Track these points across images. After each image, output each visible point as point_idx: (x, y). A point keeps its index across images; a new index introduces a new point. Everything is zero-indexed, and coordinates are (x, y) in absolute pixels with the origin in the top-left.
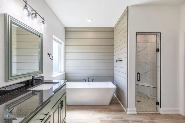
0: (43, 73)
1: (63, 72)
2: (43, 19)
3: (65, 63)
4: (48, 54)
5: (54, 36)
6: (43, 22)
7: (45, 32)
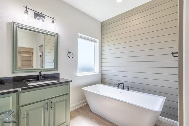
0: (58, 70)
2: (53, 18)
3: (101, 63)
6: (53, 21)
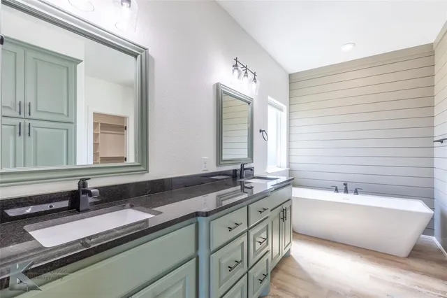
0: (253, 162)
1: (286, 166)
2: (255, 74)
3: (289, 149)
4: (261, 131)
5: (269, 98)
6: (255, 79)
7: (257, 94)
